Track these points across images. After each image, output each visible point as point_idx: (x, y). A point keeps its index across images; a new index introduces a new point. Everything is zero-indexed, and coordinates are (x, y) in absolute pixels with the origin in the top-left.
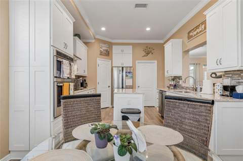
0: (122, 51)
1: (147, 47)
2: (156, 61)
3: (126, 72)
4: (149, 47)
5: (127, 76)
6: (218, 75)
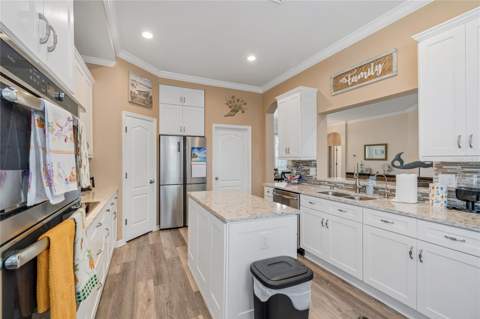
2: (250, 128)
3: (193, 148)
4: (237, 97)
5: (194, 156)
6: (405, 163)
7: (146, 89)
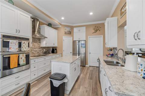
0: (79, 31)
1: (96, 26)
3: (81, 44)
5: (81, 46)
7: (69, 30)
